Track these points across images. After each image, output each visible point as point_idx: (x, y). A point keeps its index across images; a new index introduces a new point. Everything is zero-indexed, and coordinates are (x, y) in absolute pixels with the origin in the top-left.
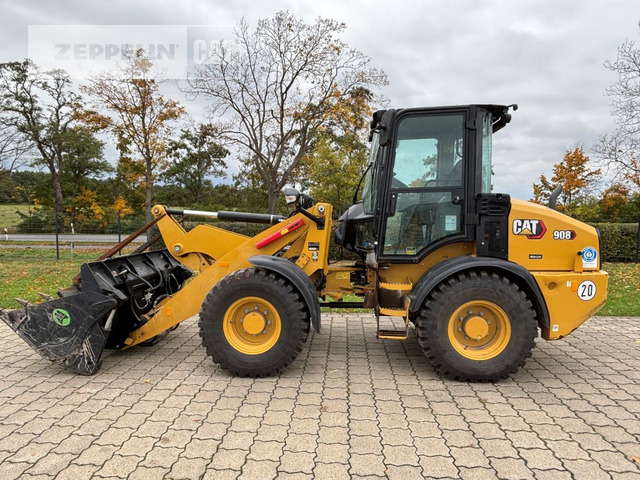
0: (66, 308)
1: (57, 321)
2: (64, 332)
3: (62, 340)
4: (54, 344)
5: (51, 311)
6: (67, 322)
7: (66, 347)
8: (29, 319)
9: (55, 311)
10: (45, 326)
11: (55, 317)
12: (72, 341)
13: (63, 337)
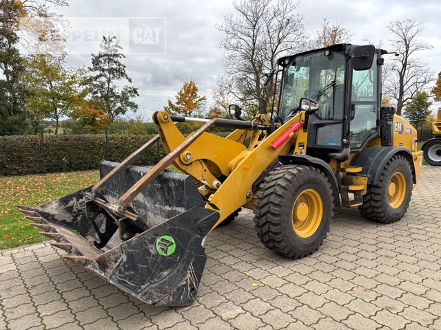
0: (171, 233)
1: (160, 252)
2: (168, 263)
3: (166, 273)
4: (157, 282)
5: (153, 241)
6: (172, 250)
7: (172, 281)
8: (125, 260)
9: (158, 240)
10: (146, 262)
11: (158, 247)
12: (179, 270)
13: (167, 269)
